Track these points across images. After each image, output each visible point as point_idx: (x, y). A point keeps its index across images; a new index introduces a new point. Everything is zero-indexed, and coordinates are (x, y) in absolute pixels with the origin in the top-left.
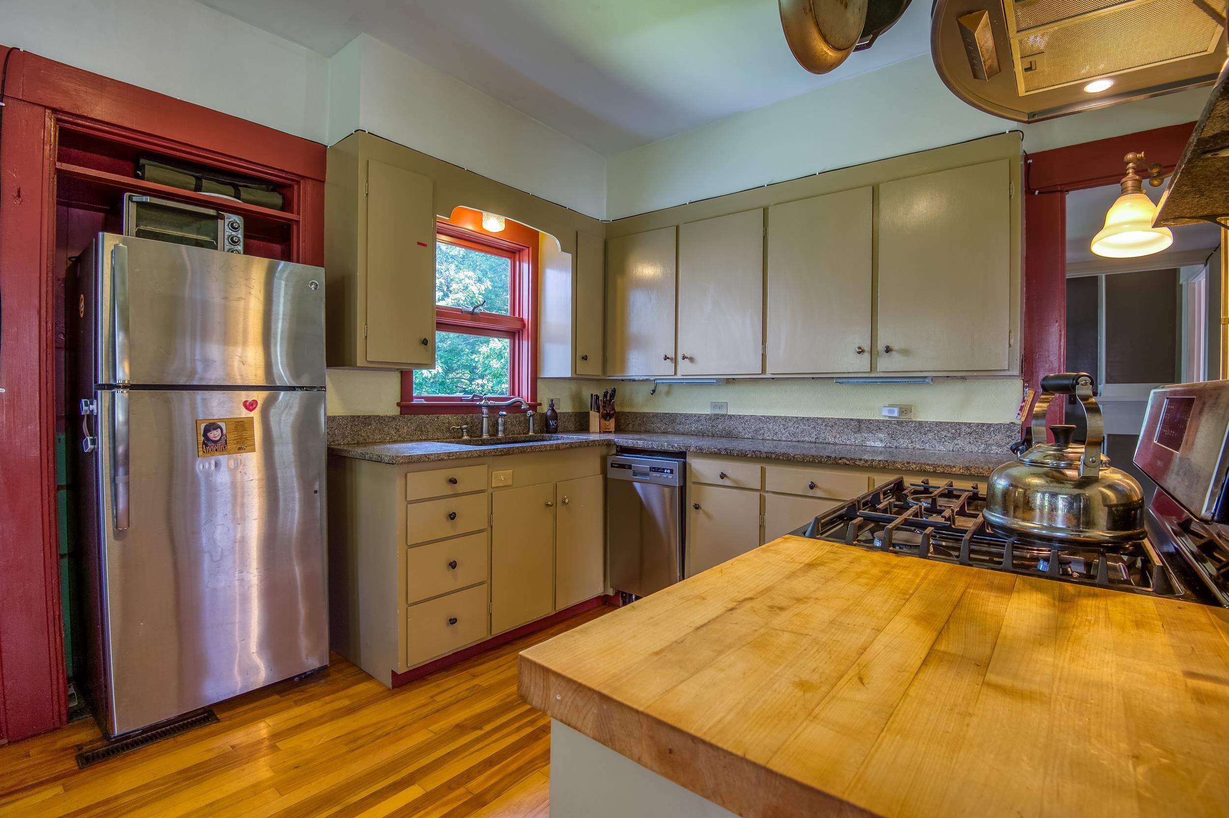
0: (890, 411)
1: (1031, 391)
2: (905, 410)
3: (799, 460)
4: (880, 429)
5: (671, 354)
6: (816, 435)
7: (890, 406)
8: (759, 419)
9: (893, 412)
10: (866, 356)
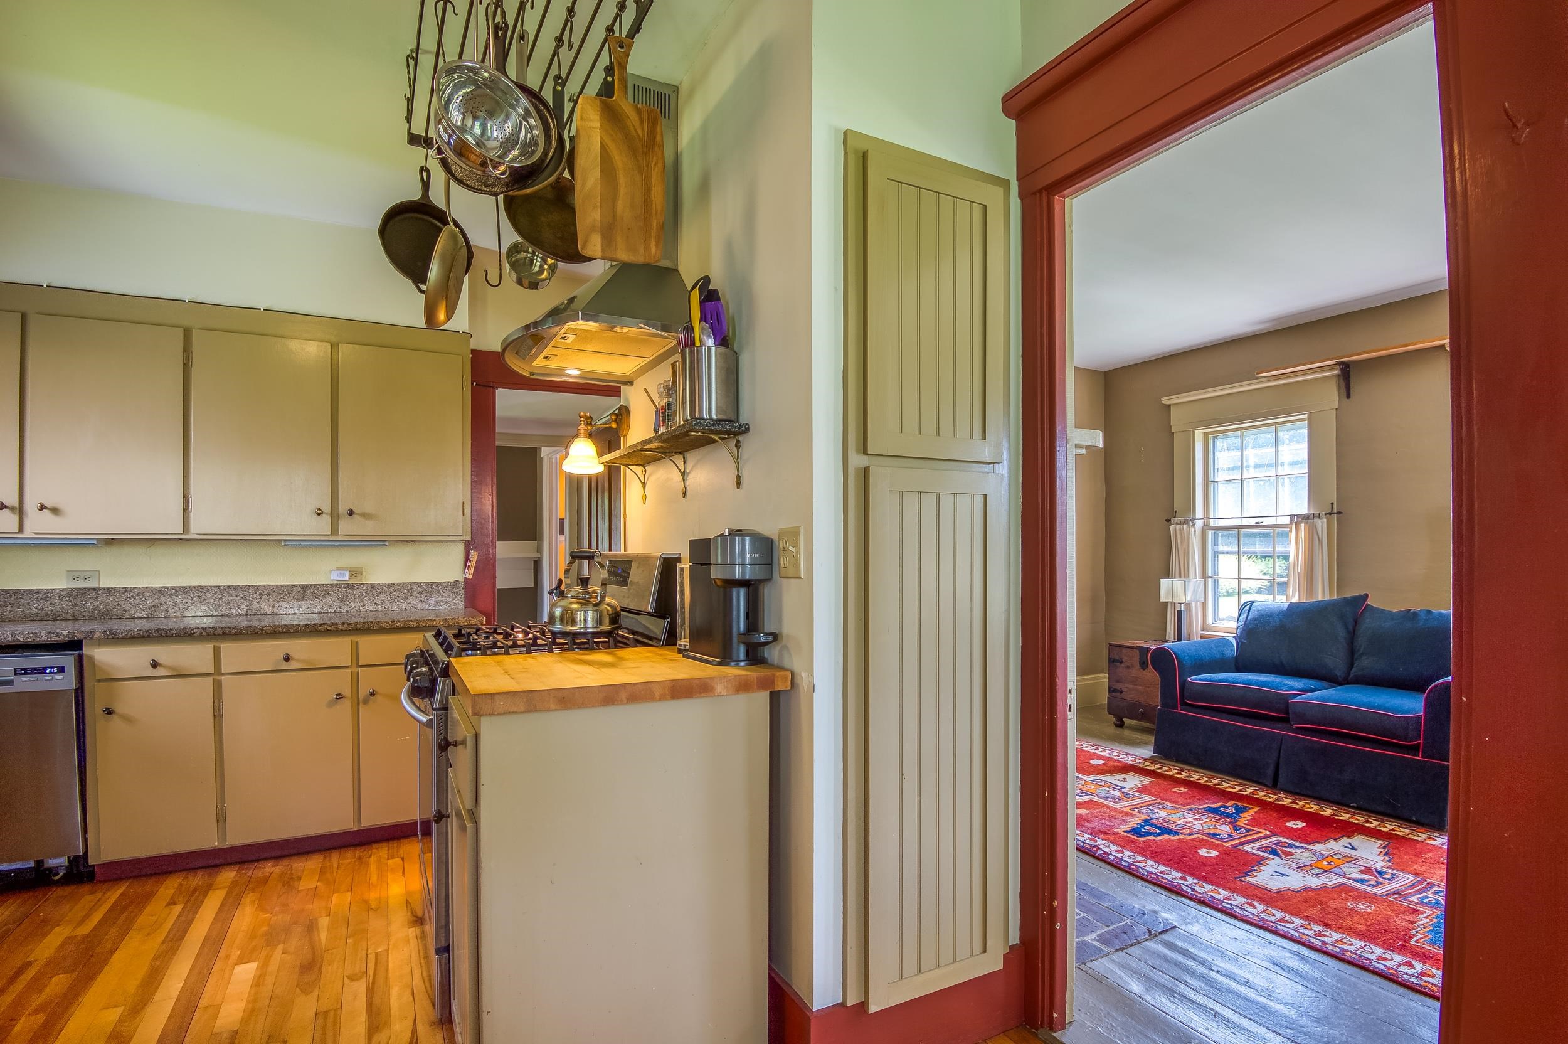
0: (339, 575)
1: (475, 553)
2: (355, 572)
3: (269, 632)
4: (328, 593)
5: (12, 500)
6: (247, 606)
7: (338, 569)
8: (161, 591)
9: (343, 575)
10: (326, 519)
